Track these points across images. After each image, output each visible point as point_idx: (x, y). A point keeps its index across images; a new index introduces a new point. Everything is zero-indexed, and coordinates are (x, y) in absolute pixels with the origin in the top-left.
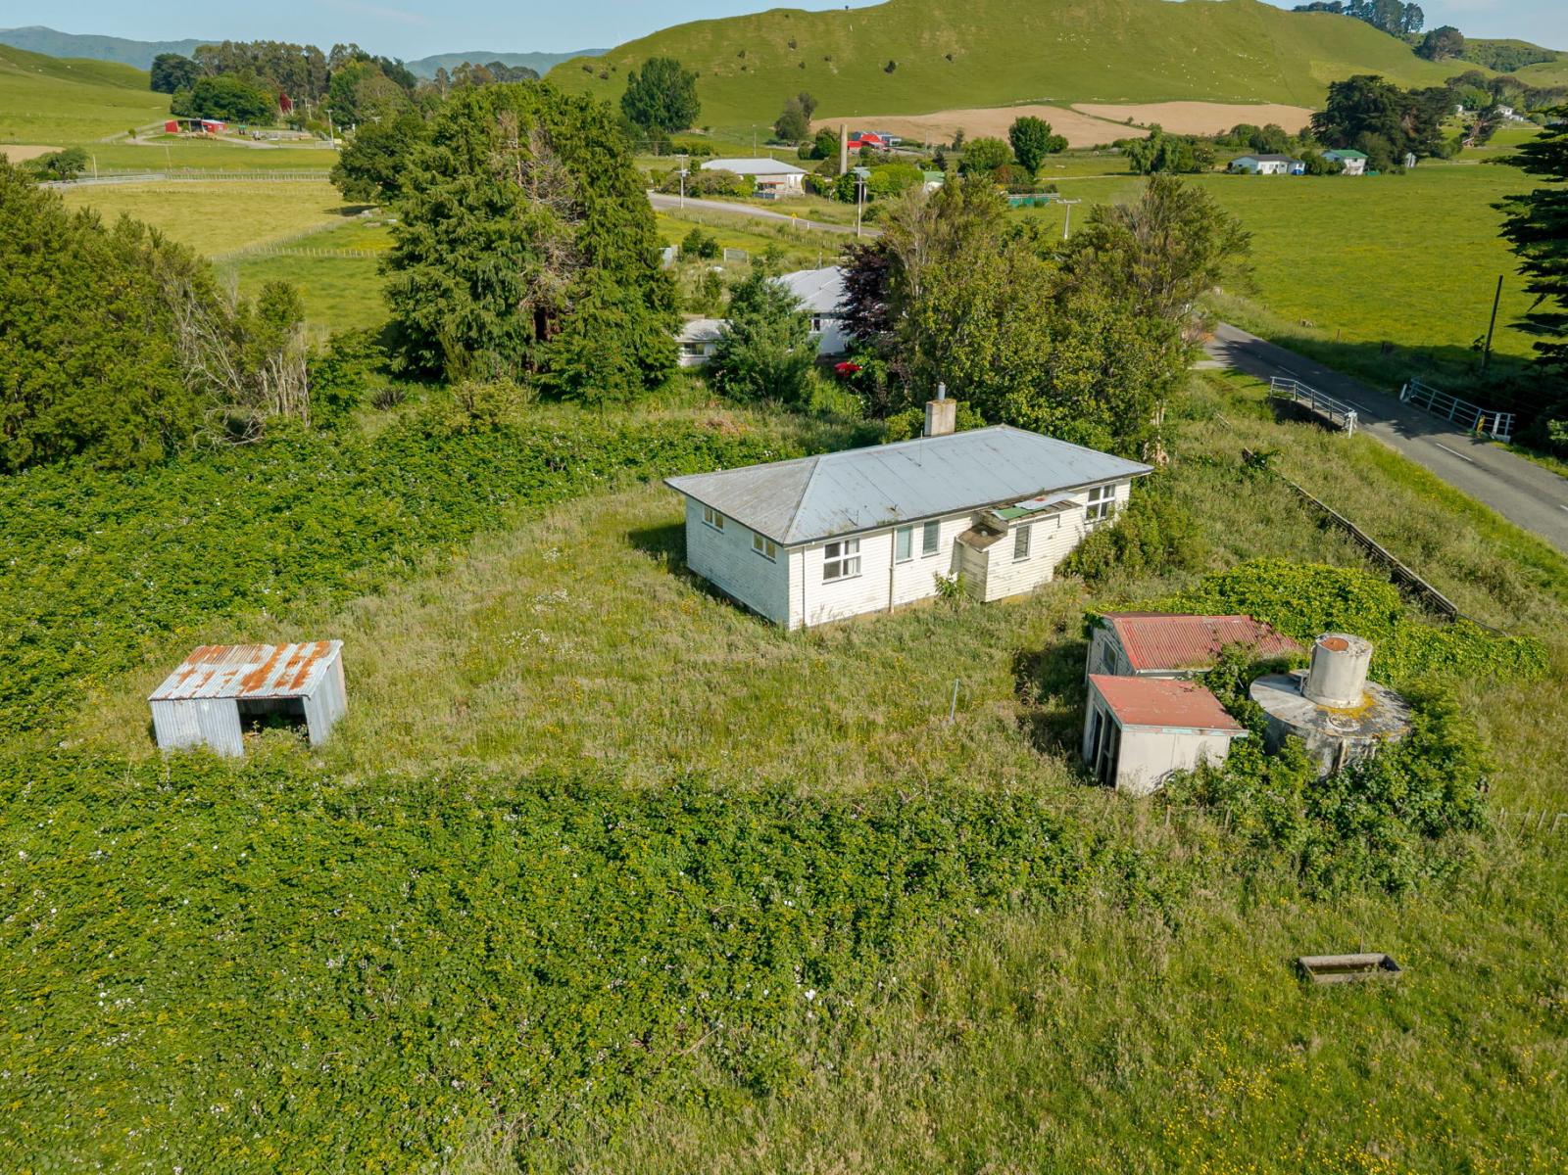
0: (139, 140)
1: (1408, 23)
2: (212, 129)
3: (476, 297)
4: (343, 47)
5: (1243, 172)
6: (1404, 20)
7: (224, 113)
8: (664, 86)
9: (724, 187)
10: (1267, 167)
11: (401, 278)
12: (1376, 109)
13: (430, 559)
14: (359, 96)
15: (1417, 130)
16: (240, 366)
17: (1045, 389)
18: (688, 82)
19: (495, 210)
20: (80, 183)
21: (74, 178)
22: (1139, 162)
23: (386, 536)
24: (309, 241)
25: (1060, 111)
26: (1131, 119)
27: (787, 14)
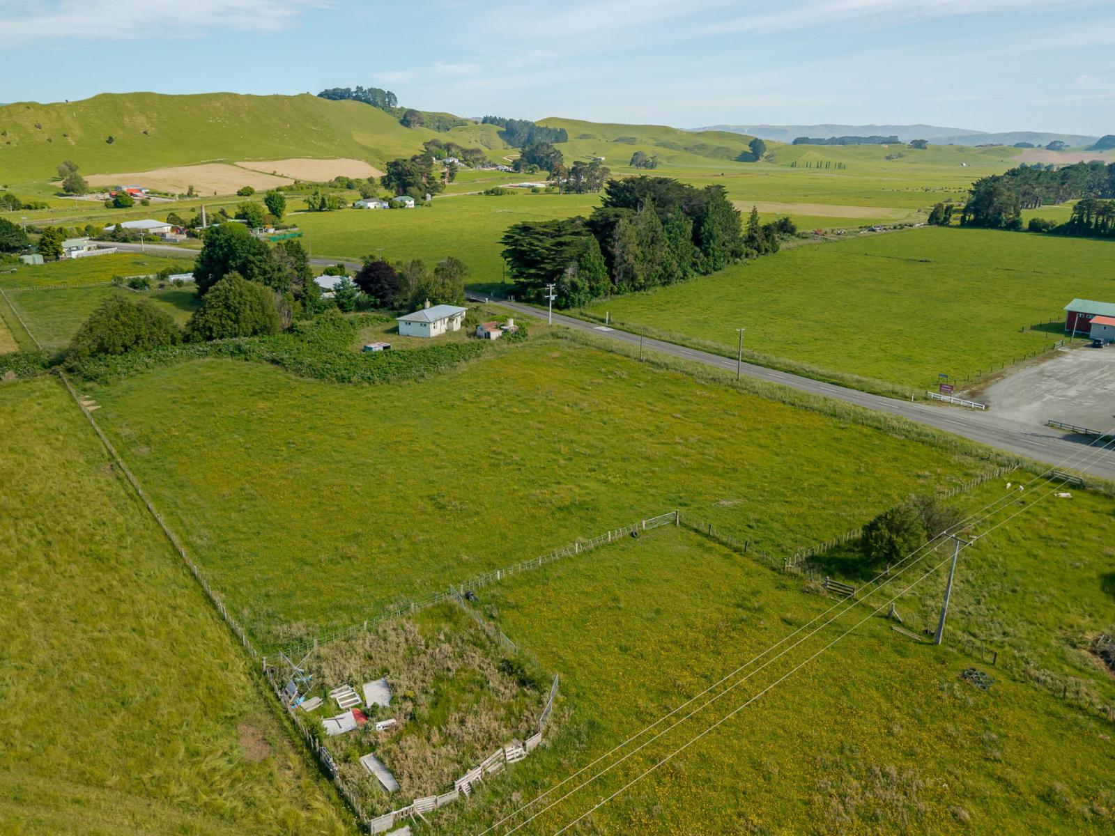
1: (389, 102)
5: (361, 208)
6: (387, 100)
10: (371, 205)
12: (410, 175)
15: (428, 183)
17: (443, 298)
22: (313, 206)
25: (230, 167)
26: (275, 172)
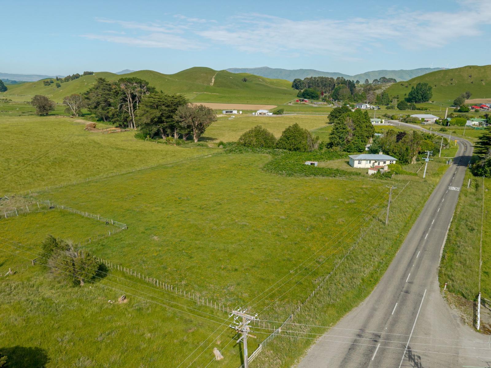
0: (291, 104)
2: (306, 101)
3: (340, 139)
4: (340, 78)
7: (308, 97)
8: (422, 90)
9: (414, 121)
11: (331, 136)
13: (326, 160)
14: (340, 93)
16: (313, 143)
18: (430, 89)
19: (344, 129)
20: (283, 115)
21: (281, 114)
23: (322, 158)
24: (321, 129)
27: (470, 67)
